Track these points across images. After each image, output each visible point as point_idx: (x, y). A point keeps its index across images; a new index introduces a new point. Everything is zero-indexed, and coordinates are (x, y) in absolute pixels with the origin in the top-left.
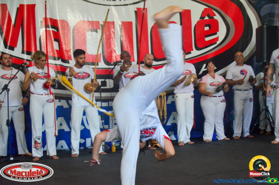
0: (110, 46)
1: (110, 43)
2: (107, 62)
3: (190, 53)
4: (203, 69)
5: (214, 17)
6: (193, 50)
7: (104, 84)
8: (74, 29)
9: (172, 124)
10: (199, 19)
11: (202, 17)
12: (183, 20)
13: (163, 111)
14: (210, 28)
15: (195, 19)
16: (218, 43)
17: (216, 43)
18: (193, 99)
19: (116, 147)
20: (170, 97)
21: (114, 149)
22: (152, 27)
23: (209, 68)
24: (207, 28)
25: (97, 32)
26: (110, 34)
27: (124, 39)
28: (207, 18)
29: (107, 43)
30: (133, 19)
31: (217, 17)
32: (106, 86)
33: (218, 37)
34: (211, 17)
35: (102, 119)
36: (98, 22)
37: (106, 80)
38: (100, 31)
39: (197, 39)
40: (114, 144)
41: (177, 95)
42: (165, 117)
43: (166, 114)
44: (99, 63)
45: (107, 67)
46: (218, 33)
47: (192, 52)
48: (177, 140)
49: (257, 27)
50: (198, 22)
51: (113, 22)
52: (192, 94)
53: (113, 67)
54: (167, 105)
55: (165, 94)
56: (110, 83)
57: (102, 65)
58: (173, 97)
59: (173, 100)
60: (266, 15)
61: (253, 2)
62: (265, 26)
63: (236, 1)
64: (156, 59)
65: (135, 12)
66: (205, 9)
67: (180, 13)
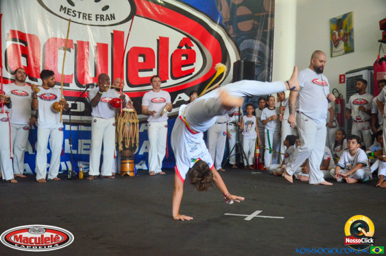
0: (84, 67)
1: (83, 63)
2: (79, 84)
3: (166, 81)
4: (177, 99)
5: (192, 47)
6: (168, 79)
7: (74, 106)
8: (44, 46)
9: (144, 153)
10: (176, 48)
11: (180, 47)
12: (160, 47)
13: (135, 138)
14: (187, 58)
15: (173, 47)
16: (194, 74)
17: (191, 74)
18: (166, 129)
19: (84, 173)
20: (143, 125)
21: (81, 176)
22: (129, 52)
23: (193, 98)
24: (184, 58)
25: (70, 51)
26: (84, 55)
27: (98, 61)
28: (184, 48)
29: (79, 64)
30: (108, 41)
31: (195, 48)
32: (76, 109)
33: (194, 68)
34: (189, 47)
35: (70, 143)
36: (72, 41)
37: (77, 103)
38: (73, 51)
40: (81, 170)
41: (150, 123)
42: (137, 145)
43: (138, 142)
44: (70, 84)
45: (79, 89)
46: (194, 64)
48: (148, 170)
49: (235, 61)
50: (176, 51)
51: (88, 42)
52: (166, 123)
53: (84, 89)
54: (140, 133)
55: (138, 121)
56: (81, 106)
57: (73, 86)
58: (146, 125)
59: (145, 128)
60: (244, 51)
61: (232, 36)
62: (242, 61)
63: (215, 33)
64: (130, 85)
65: (112, 34)
66: (184, 38)
67: (158, 40)
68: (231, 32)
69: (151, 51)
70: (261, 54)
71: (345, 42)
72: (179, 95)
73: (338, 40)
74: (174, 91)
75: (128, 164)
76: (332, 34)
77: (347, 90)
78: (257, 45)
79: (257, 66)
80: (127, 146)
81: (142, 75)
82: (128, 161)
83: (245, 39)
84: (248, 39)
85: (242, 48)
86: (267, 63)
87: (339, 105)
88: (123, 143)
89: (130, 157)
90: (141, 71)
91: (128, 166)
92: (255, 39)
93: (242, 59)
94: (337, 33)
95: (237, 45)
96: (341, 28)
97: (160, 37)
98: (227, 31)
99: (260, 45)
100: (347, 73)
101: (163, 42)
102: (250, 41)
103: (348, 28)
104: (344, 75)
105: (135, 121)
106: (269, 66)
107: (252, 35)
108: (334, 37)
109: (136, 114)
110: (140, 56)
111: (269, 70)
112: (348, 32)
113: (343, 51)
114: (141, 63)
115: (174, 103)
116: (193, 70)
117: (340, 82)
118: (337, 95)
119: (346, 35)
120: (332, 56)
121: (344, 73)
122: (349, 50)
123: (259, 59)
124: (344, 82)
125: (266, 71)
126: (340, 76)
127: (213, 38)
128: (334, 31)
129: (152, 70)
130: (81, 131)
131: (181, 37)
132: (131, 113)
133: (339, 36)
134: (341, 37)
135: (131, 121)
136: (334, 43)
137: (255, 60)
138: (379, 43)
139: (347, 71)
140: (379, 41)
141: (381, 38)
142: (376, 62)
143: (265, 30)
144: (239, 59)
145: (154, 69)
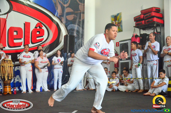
5: (42, 28)
10: (34, 28)
11: (36, 27)
12: (25, 27)
14: (39, 33)
15: (32, 28)
16: (43, 41)
17: (42, 41)
20: (16, 67)
22: (9, 29)
24: (38, 33)
28: (38, 28)
31: (44, 28)
33: (43, 38)
34: (40, 28)
39: (32, 38)
46: (44, 36)
47: (29, 44)
49: (65, 35)
59: (18, 69)
60: (70, 29)
61: (63, 22)
62: (69, 35)
64: (10, 47)
66: (38, 23)
67: (24, 24)
68: (63, 20)
69: (20, 29)
70: (78, 32)
71: (119, 26)
72: (35, 52)
77: (120, 50)
78: (76, 27)
79: (76, 37)
80: (10, 78)
81: (15, 41)
82: (8, 86)
84: (72, 24)
86: (81, 36)
88: (8, 77)
89: (9, 84)
91: (8, 89)
92: (75, 24)
93: (68, 34)
94: (114, 22)
95: (66, 27)
96: (117, 20)
97: (25, 22)
99: (78, 27)
100: (120, 42)
101: (27, 25)
102: (73, 25)
103: (120, 20)
104: (118, 43)
105: (11, 65)
106: (82, 37)
107: (73, 22)
109: (12, 62)
110: (15, 31)
111: (82, 39)
112: (120, 22)
113: (118, 31)
114: (15, 35)
119: (119, 23)
121: (118, 42)
122: (120, 30)
123: (77, 34)
124: (118, 46)
125: (81, 40)
126: (117, 43)
128: (113, 21)
129: (21, 39)
133: (115, 23)
134: (117, 24)
137: (75, 34)
138: (134, 28)
139: (120, 40)
140: (134, 27)
141: (135, 25)
142: (133, 36)
143: (80, 20)
144: (67, 34)
145: (22, 39)
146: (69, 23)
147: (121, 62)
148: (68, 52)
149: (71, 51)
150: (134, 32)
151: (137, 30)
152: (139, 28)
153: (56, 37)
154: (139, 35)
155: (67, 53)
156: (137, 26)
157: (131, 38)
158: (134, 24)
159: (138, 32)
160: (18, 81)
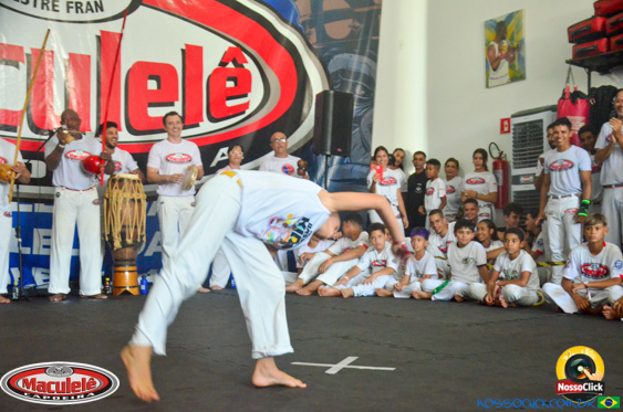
0: (43, 96)
1: (43, 90)
3: (197, 125)
4: (218, 158)
5: (245, 65)
6: (202, 120)
9: (155, 253)
10: (216, 66)
11: (223, 64)
12: (187, 63)
13: (142, 228)
14: (236, 85)
16: (248, 112)
17: (244, 113)
22: (129, 71)
23: (233, 155)
24: (230, 84)
26: (44, 74)
28: (231, 65)
31: (250, 66)
33: (248, 102)
34: (239, 65)
35: (17, 236)
37: (32, 162)
39: (211, 101)
41: (163, 199)
43: (144, 233)
46: (249, 94)
47: (201, 124)
50: (216, 71)
51: (52, 52)
54: (147, 217)
55: (145, 196)
56: (39, 169)
60: (337, 72)
61: (315, 47)
62: (332, 92)
63: (284, 42)
64: (131, 130)
65: (98, 38)
66: (230, 48)
67: (183, 50)
68: (313, 39)
69: (170, 69)
71: (511, 61)
73: (499, 59)
74: (213, 142)
75: (127, 274)
76: (489, 49)
77: (514, 146)
79: (359, 101)
80: (129, 241)
82: (128, 268)
83: (337, 53)
84: (343, 52)
85: (332, 69)
87: (501, 171)
88: (123, 235)
89: (131, 261)
90: (151, 105)
91: (128, 278)
92: (354, 53)
93: (331, 88)
94: (496, 46)
95: (324, 63)
96: (504, 38)
97: (187, 45)
98: (306, 39)
99: (366, 64)
100: (514, 116)
101: (192, 55)
102: (346, 56)
103: (516, 38)
104: (508, 120)
105: (141, 196)
107: (347, 46)
108: (491, 53)
110: (151, 78)
112: (515, 44)
113: (508, 77)
114: (152, 91)
115: (214, 164)
116: (246, 106)
117: (502, 131)
118: (496, 154)
119: (512, 49)
120: (487, 86)
121: (509, 116)
122: (517, 76)
123: (364, 88)
124: (509, 131)
126: (503, 121)
127: (281, 51)
128: (492, 43)
129: (172, 104)
130: (38, 213)
131: (225, 46)
132: (134, 181)
133: (500, 50)
134: (504, 52)
135: (135, 195)
136: (493, 63)
137: (357, 90)
138: (568, 65)
139: (514, 112)
140: (567, 62)
141: (570, 57)
142: (563, 98)
143: (374, 38)
144: (327, 88)
145: (176, 103)
146: (334, 49)
147: (515, 188)
148: (328, 153)
149: (339, 150)
150: (567, 81)
151: (580, 72)
152: (585, 67)
153: (291, 100)
154: (585, 91)
155: (327, 156)
156: (579, 60)
157: (556, 103)
158: (568, 50)
159: (581, 81)
160: (158, 249)
